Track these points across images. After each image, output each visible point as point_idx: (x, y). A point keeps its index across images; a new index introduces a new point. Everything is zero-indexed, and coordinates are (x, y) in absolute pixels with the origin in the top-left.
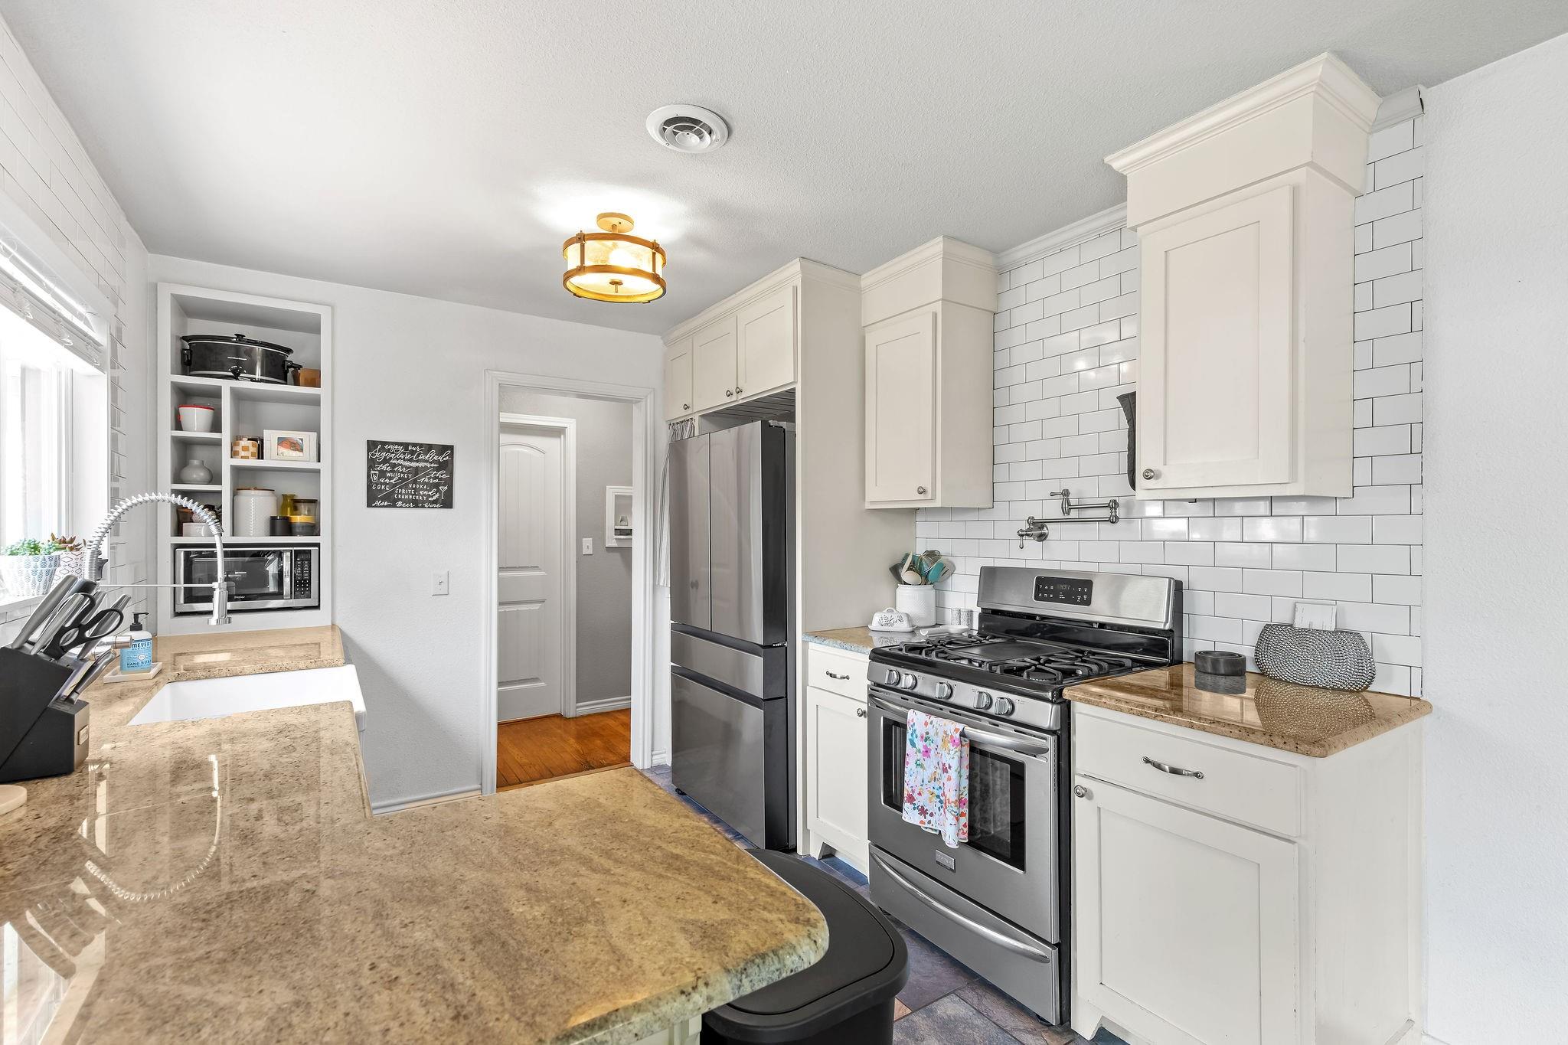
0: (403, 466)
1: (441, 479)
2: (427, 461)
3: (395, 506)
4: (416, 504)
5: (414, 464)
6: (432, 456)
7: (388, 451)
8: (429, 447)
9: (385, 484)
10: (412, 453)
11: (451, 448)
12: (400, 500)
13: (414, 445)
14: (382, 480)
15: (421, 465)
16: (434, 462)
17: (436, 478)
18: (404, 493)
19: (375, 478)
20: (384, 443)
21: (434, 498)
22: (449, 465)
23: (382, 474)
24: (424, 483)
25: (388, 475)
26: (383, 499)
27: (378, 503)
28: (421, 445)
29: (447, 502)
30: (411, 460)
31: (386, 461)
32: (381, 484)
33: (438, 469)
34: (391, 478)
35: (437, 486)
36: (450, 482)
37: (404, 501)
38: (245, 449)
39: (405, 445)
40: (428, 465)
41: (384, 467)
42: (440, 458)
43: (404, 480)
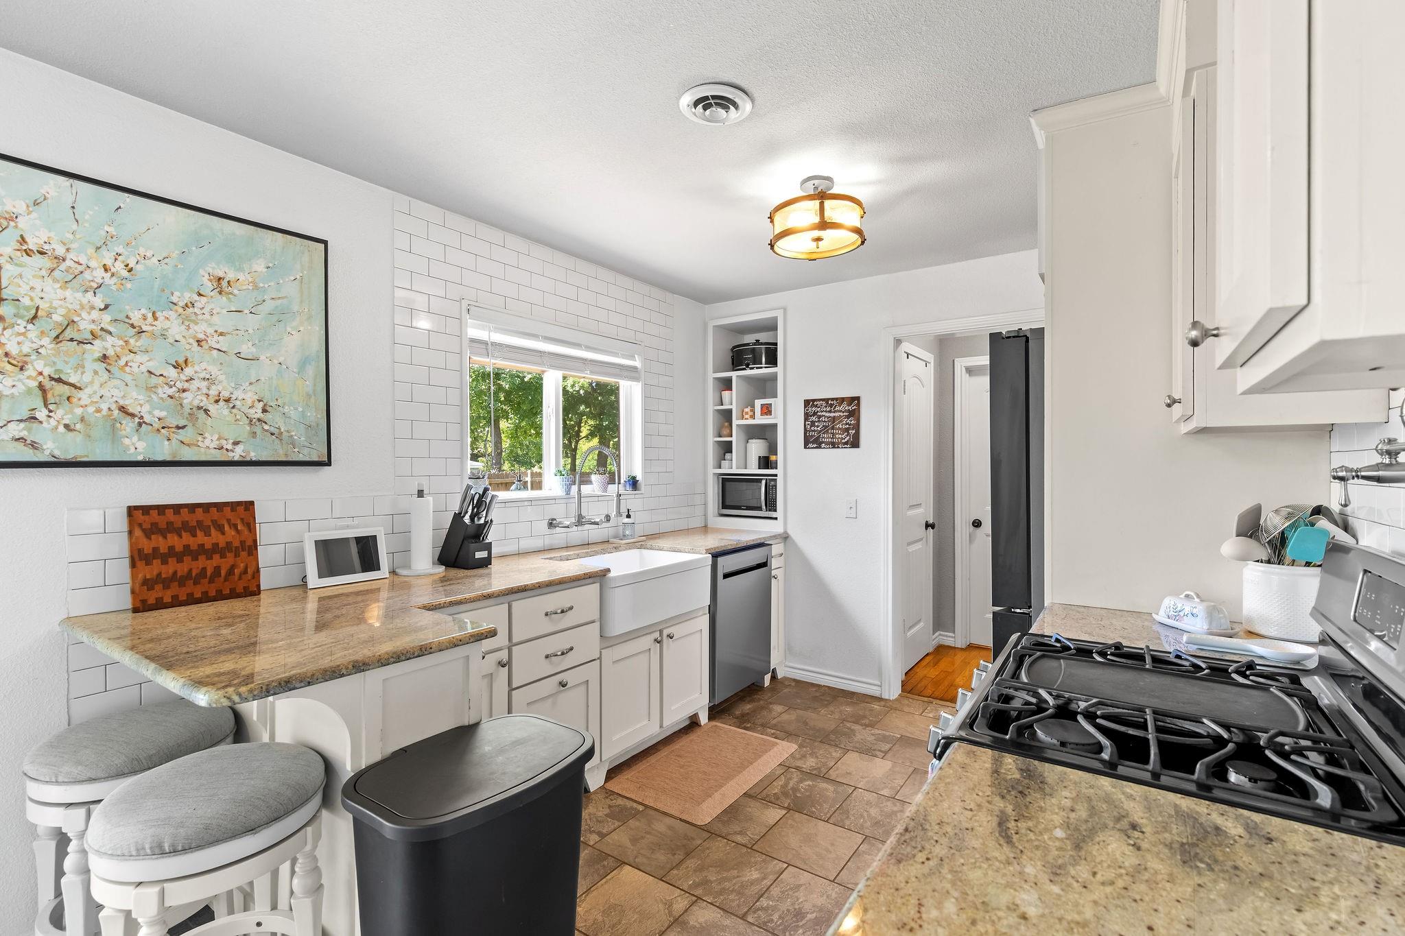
0: (825, 417)
1: (850, 425)
2: (840, 411)
3: (820, 447)
4: (834, 445)
5: (832, 415)
6: (845, 407)
7: (816, 406)
8: (843, 400)
9: (814, 431)
10: (831, 405)
11: (858, 399)
12: (823, 442)
13: (832, 399)
14: (813, 428)
15: (837, 414)
16: (846, 411)
17: (847, 424)
18: (826, 438)
19: (809, 427)
20: (814, 401)
21: (846, 440)
22: (857, 414)
23: (813, 424)
24: (839, 429)
25: (816, 424)
26: (813, 442)
27: (810, 445)
28: (837, 399)
29: (855, 443)
30: (830, 412)
31: (815, 414)
32: (812, 431)
33: (848, 417)
34: (818, 427)
35: (847, 430)
36: (857, 427)
37: (827, 443)
38: (747, 413)
39: (826, 400)
40: (842, 414)
41: (814, 418)
42: (850, 408)
43: (826, 427)
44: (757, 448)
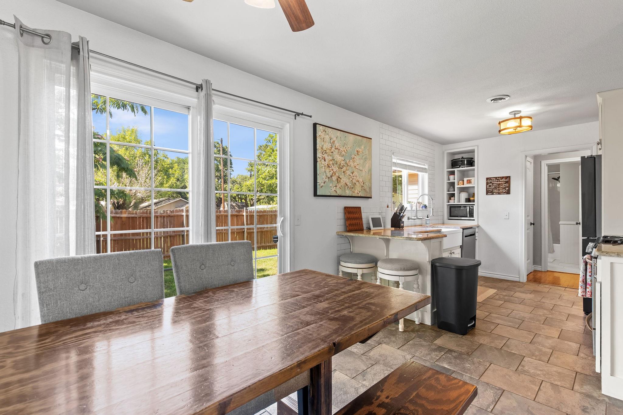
0: (495, 184)
1: (506, 186)
2: (502, 181)
3: (493, 194)
4: (499, 194)
5: (498, 183)
6: (504, 180)
7: (491, 180)
8: (503, 178)
9: (491, 189)
10: (498, 180)
11: (510, 177)
12: (494, 193)
13: (499, 177)
14: (490, 188)
15: (500, 183)
16: (504, 181)
17: (505, 186)
18: (495, 191)
19: (488, 187)
20: (490, 178)
21: (504, 192)
22: (509, 182)
23: (490, 186)
24: (501, 188)
25: (491, 186)
26: (490, 193)
27: (489, 194)
28: (500, 177)
29: (508, 192)
30: (498, 182)
31: (491, 183)
32: (490, 189)
33: (505, 183)
34: (492, 187)
35: (505, 188)
36: (509, 187)
37: (496, 193)
38: (460, 183)
39: (496, 178)
40: (503, 182)
41: (490, 184)
42: (506, 180)
43: (495, 187)
44: (464, 196)
